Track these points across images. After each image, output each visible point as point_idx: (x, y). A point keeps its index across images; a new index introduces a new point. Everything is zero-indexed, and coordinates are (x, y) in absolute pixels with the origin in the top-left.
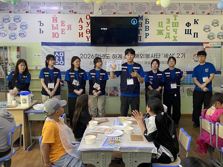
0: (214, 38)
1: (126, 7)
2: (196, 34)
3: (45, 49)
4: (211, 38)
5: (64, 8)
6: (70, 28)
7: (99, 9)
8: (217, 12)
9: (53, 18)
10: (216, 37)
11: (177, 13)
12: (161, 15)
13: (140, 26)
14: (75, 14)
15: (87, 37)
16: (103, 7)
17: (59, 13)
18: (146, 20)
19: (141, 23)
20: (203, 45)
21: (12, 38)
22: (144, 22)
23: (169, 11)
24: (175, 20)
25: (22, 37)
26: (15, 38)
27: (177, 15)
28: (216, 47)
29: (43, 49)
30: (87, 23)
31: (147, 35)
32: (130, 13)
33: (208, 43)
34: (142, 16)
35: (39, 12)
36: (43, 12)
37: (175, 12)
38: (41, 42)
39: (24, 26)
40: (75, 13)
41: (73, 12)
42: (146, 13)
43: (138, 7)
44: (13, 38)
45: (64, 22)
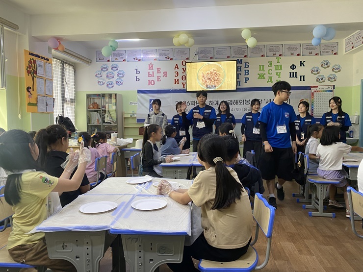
0: (324, 81)
1: (223, 51)
2: (302, 77)
3: (141, 97)
4: (321, 81)
5: (160, 56)
6: (166, 75)
7: (196, 54)
8: (327, 52)
9: (149, 65)
10: (326, 80)
11: (280, 55)
12: (262, 57)
13: (239, 70)
14: (171, 61)
15: (183, 83)
16: (200, 53)
17: (155, 60)
18: (246, 63)
19: (241, 67)
20: (311, 89)
21: (109, 86)
22: (243, 66)
23: (272, 54)
24: (278, 62)
25: (119, 85)
26: (113, 87)
27: (280, 57)
28: (327, 91)
29: (139, 97)
30: (183, 69)
31: (247, 79)
32: (228, 57)
33: (317, 87)
34: (241, 60)
35: (136, 60)
36: (139, 60)
37: (278, 54)
38: (138, 90)
39: (121, 75)
40: (171, 59)
41: (169, 59)
42: (245, 56)
43: (236, 50)
44: (111, 86)
45: (160, 69)
